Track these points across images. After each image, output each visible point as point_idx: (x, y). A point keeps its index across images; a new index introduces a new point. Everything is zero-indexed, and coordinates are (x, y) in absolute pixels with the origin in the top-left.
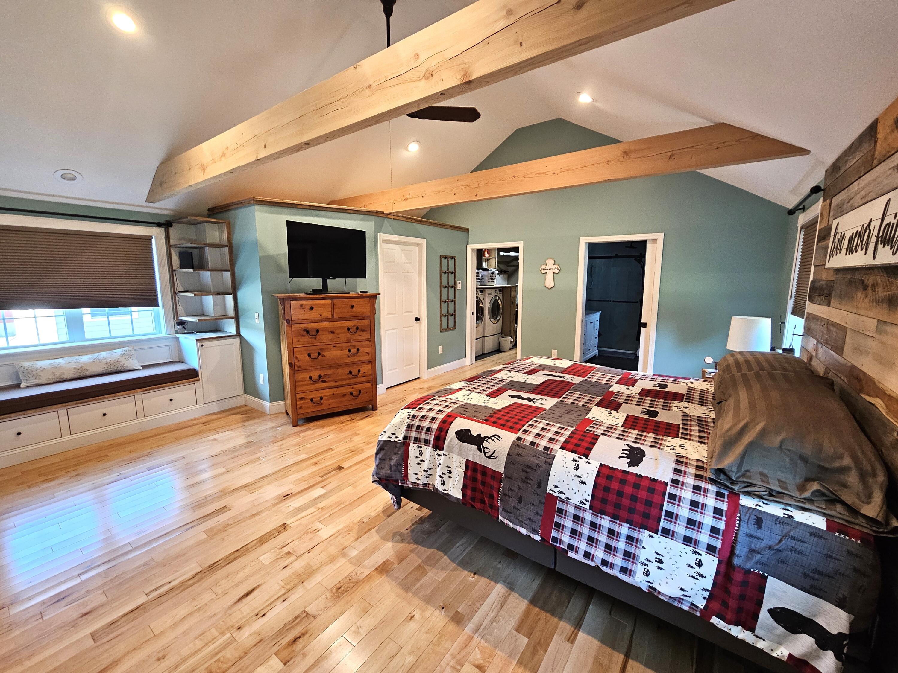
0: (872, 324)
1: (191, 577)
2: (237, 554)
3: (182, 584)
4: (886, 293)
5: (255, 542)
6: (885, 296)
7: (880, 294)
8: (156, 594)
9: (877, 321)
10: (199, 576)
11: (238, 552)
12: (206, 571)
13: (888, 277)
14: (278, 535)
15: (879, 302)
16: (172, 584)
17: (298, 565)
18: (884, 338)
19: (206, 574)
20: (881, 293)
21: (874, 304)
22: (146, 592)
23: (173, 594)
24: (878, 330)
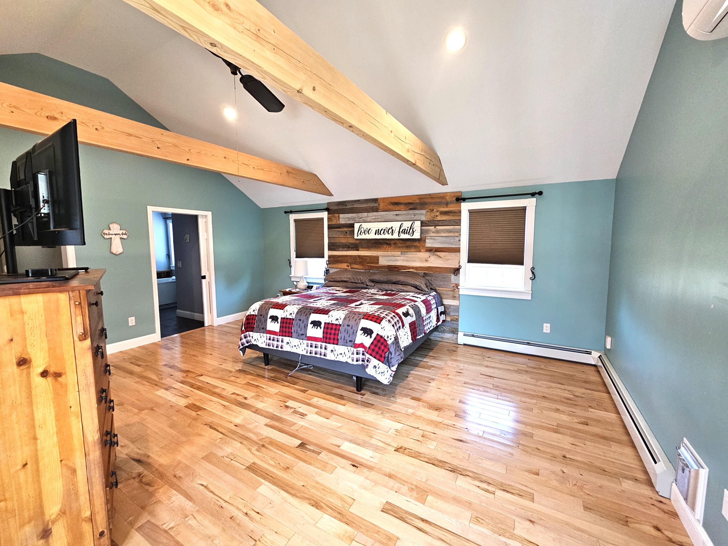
1: (467, 477)
2: (436, 463)
3: (474, 478)
5: (420, 459)
8: (490, 488)
9: (400, 252)
10: (464, 473)
11: (434, 463)
12: (458, 472)
14: (408, 449)
16: (478, 484)
17: (429, 428)
18: (407, 256)
19: (460, 470)
22: (492, 496)
23: (484, 478)
24: (402, 254)
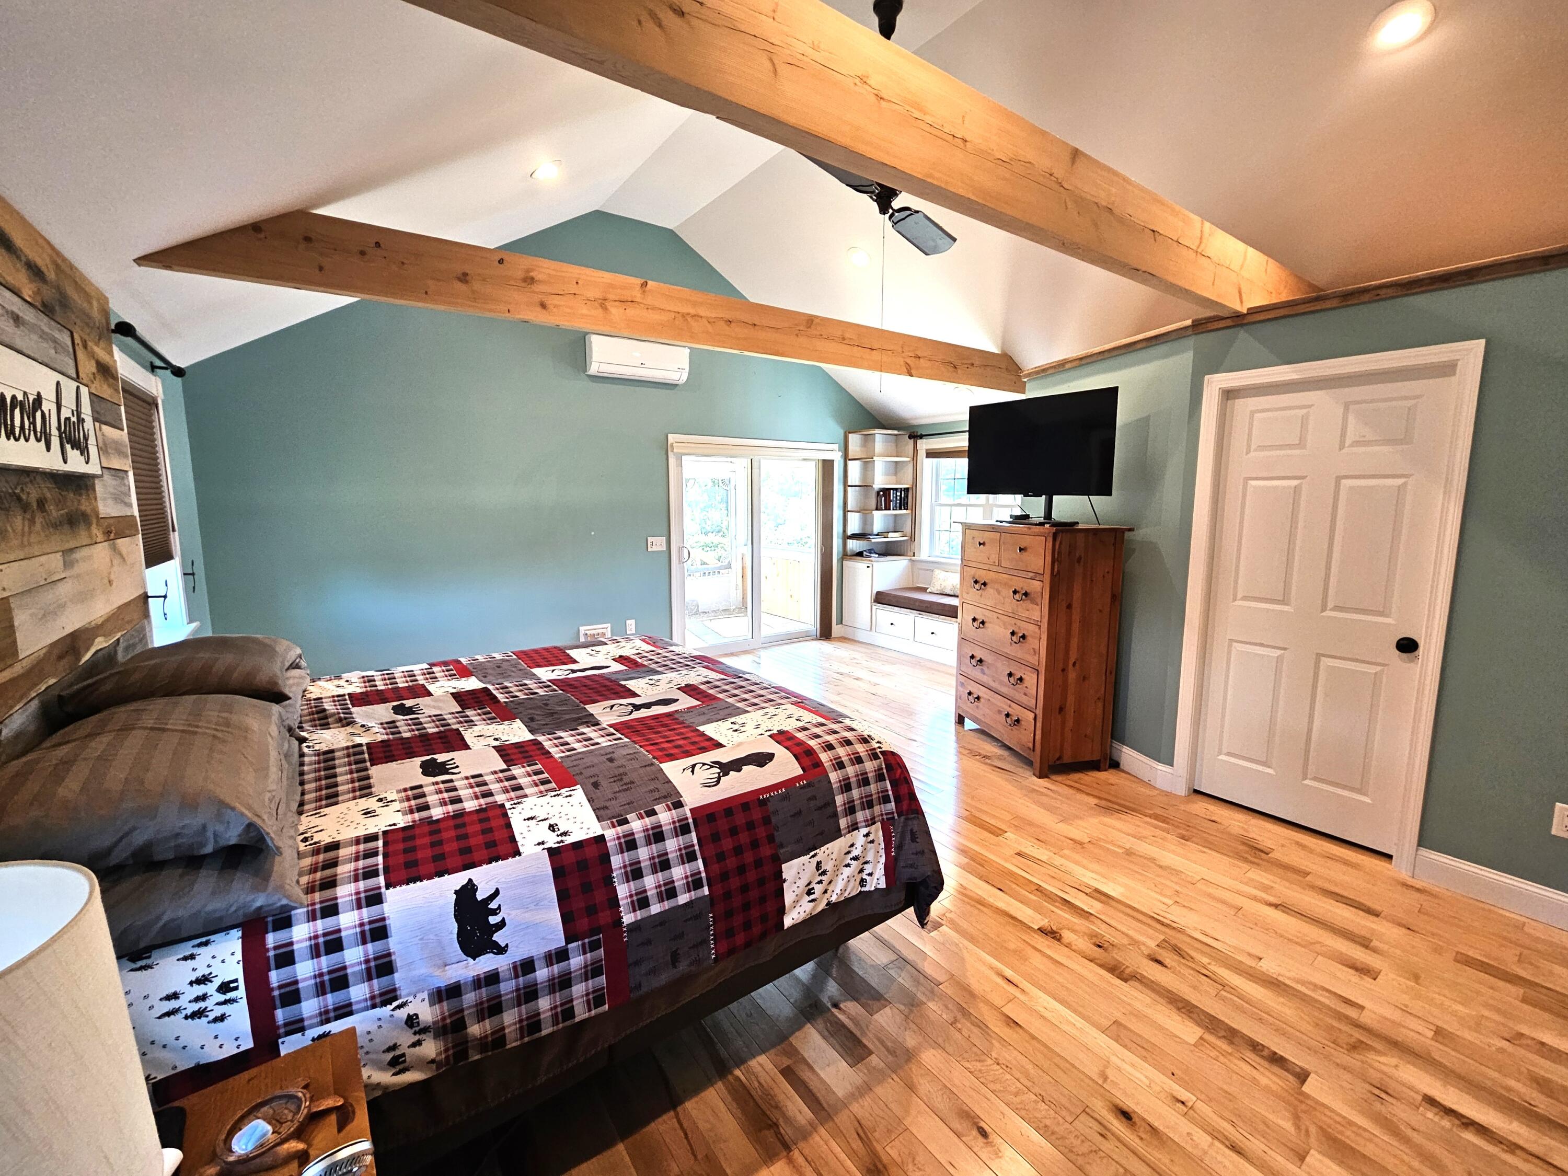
0: (56, 560)
4: (62, 512)
6: (62, 515)
7: (54, 514)
9: (61, 553)
13: (59, 489)
15: (55, 526)
18: (77, 570)
20: (55, 512)
21: (51, 530)
24: (68, 565)
